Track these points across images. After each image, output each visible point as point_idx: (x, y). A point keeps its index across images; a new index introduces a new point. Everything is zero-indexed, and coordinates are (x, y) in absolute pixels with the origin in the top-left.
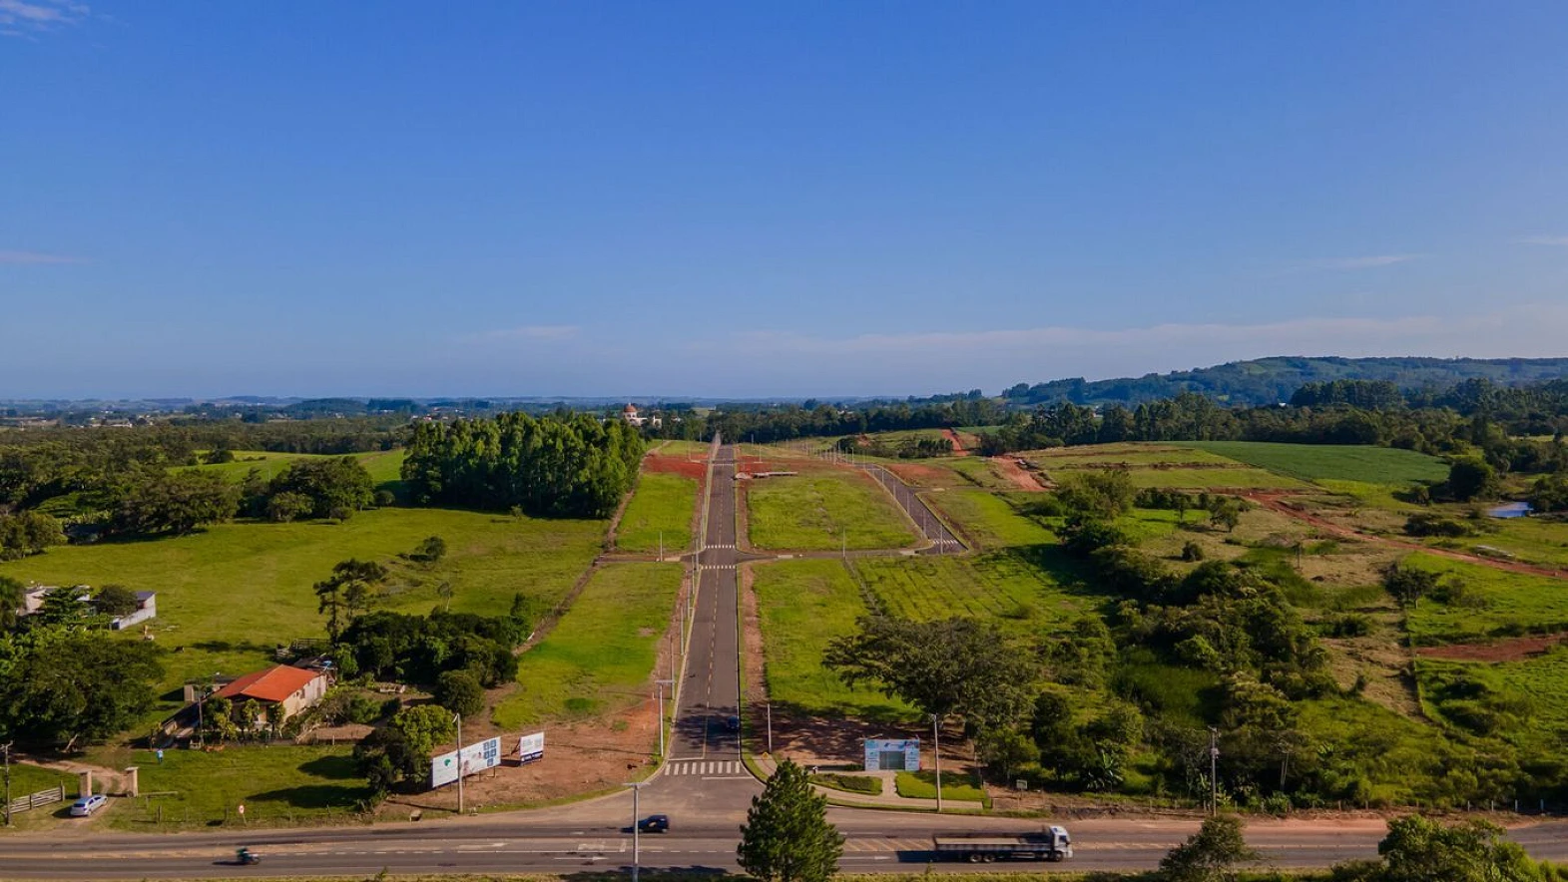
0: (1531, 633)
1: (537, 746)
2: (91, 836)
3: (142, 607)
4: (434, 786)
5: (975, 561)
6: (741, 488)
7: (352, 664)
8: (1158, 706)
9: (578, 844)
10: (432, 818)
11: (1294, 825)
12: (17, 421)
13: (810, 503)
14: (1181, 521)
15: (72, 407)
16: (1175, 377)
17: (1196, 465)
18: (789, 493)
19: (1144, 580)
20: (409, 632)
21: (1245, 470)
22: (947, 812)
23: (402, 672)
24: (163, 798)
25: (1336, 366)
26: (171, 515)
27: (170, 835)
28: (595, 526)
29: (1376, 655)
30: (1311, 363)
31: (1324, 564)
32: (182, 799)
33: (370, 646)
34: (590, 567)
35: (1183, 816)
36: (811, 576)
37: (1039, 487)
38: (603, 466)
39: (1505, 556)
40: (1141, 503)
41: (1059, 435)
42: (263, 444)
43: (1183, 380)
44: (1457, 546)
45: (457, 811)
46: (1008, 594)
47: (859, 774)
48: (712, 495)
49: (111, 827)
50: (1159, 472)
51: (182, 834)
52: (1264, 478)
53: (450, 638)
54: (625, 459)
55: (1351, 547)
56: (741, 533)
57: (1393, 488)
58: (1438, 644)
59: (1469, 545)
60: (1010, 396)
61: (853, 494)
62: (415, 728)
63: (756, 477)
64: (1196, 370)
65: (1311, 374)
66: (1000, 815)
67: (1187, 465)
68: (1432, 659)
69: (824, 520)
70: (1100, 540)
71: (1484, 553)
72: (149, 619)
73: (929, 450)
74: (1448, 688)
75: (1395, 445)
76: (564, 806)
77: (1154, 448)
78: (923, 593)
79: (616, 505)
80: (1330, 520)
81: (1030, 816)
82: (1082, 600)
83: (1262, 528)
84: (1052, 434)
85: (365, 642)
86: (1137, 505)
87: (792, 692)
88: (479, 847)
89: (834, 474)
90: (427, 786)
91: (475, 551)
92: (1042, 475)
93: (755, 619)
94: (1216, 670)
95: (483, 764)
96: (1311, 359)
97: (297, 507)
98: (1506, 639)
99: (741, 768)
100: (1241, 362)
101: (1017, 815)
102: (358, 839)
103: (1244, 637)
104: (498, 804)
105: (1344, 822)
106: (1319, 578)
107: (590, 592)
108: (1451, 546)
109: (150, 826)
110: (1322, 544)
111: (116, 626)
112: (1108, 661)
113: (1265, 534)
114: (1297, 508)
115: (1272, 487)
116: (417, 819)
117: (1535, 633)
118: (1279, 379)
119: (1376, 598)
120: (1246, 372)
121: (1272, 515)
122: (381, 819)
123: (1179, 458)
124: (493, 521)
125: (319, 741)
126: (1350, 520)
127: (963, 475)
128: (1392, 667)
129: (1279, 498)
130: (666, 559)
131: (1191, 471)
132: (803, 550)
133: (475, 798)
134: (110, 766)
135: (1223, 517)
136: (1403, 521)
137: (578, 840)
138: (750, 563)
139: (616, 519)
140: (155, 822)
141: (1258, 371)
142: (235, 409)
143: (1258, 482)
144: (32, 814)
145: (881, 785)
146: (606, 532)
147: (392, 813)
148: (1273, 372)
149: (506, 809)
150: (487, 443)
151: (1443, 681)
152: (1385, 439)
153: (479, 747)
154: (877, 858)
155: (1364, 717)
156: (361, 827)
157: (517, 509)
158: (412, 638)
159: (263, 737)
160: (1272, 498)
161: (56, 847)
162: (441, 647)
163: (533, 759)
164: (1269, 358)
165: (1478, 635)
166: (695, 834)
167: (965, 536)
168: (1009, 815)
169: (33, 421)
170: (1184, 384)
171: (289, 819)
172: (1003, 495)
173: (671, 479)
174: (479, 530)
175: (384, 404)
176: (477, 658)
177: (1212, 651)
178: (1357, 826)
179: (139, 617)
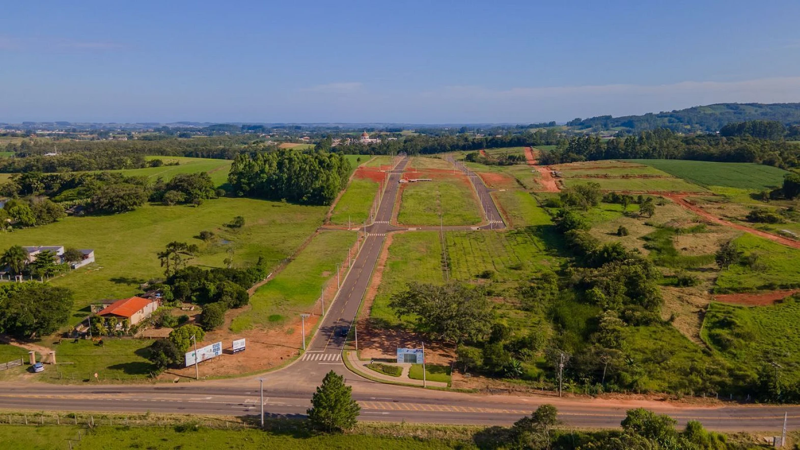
0: (781, 288)
1: (243, 345)
2: (30, 385)
3: (87, 257)
4: (186, 366)
5: (507, 234)
6: (401, 188)
7: (171, 295)
8: (564, 326)
9: (245, 399)
10: (184, 382)
11: (600, 402)
12: (76, 135)
13: (433, 198)
14: (625, 211)
15: (104, 127)
16: (662, 115)
17: (645, 176)
18: (424, 191)
19: (586, 250)
20: (199, 279)
21: (671, 179)
22: (428, 388)
23: (195, 299)
24: (66, 366)
25: (755, 108)
26: (115, 203)
27: (65, 386)
28: (321, 209)
29: (693, 299)
31: (693, 239)
32: (74, 367)
33: (179, 286)
34: (314, 232)
35: (545, 395)
36: (421, 241)
37: (557, 189)
38: (328, 179)
39: (793, 237)
40: (605, 200)
41: (582, 154)
42: (183, 152)
43: (666, 117)
44: (771, 229)
45: (196, 379)
46: (517, 255)
47: (393, 365)
48: (385, 192)
49: (40, 380)
50: (624, 181)
51: (70, 386)
52: (682, 185)
53: (218, 282)
54: (340, 173)
55: (713, 228)
56: (394, 214)
57: (752, 191)
58: (728, 293)
59: (777, 229)
60: (571, 125)
61: (457, 192)
62: (181, 337)
63: (410, 181)
64: (674, 111)
65: (741, 113)
66: (454, 390)
67: (640, 176)
68: (719, 303)
69: (438, 208)
70: (570, 226)
71: (784, 234)
72: (91, 263)
73: (514, 161)
74: (718, 322)
75: (765, 163)
76: (247, 377)
77: (626, 165)
78: (474, 254)
79: (333, 199)
80: (708, 211)
81: (469, 392)
82: (554, 259)
83: (669, 215)
84: (579, 153)
85: (177, 284)
86: (603, 201)
87: (381, 313)
88: (199, 399)
89: (450, 180)
90: (183, 366)
91: (261, 222)
92: (560, 181)
93: (382, 267)
94: (602, 306)
95: (213, 355)
96: (742, 104)
97: (177, 198)
98: (765, 291)
99: (340, 358)
100: (701, 107)
101: (462, 391)
102: (147, 392)
103: (623, 288)
104: (216, 376)
105: (624, 401)
106: (685, 249)
107: (309, 248)
108: (767, 229)
109: (57, 380)
110: (698, 226)
111: (73, 267)
112: (552, 298)
113: (669, 220)
114: (693, 203)
115: (682, 191)
116: (177, 382)
117: (783, 288)
118: (721, 116)
119: (710, 262)
120: (702, 112)
121: (677, 208)
122: (161, 381)
123: (637, 172)
124: (273, 206)
125: (145, 337)
126: (720, 211)
127: (518, 181)
128: (697, 307)
129: (684, 197)
130: (353, 229)
131: (642, 180)
132: (422, 225)
133: (206, 372)
134: (48, 347)
135: (646, 210)
136: (747, 212)
137: (246, 397)
138: (392, 233)
139: (333, 205)
140: (59, 379)
141: (709, 112)
142: (177, 129)
143: (676, 187)
144: (8, 371)
145: (401, 372)
146: (327, 213)
147: (166, 378)
148: (717, 112)
149: (220, 377)
150: (270, 166)
151: (717, 317)
152: (760, 160)
153: (210, 347)
154: (384, 413)
155: (667, 337)
156: (150, 386)
157: (283, 200)
158: (200, 281)
159: (119, 334)
160: (680, 197)
161: (12, 390)
162: (212, 288)
163: (240, 351)
164: (716, 104)
165: (751, 289)
166: (302, 396)
167: (507, 219)
168: (458, 391)
169: (84, 135)
170: (666, 119)
171: (118, 380)
172: (535, 194)
173: (367, 183)
174: (265, 211)
175: (250, 127)
176: (227, 295)
177: (603, 296)
178: (631, 404)
179: (85, 262)
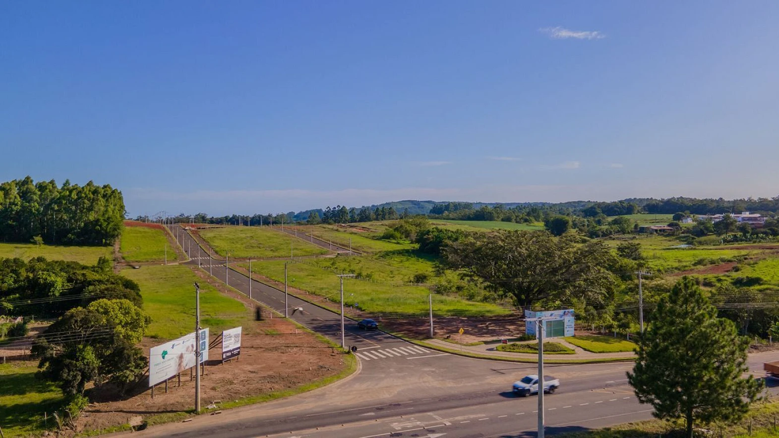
1: (236, 342)
4: (150, 386)
5: (375, 257)
6: (193, 233)
10: (163, 424)
28: (102, 250)
30: (422, 203)
45: (194, 412)
56: (210, 252)
63: (199, 228)
69: (261, 245)
79: (118, 236)
92: (364, 228)
96: (422, 201)
99: (427, 350)
100: (393, 202)
104: (238, 398)
116: (142, 428)
130: (169, 264)
132: (260, 258)
139: (117, 246)
163: (234, 355)
167: (354, 249)
173: (144, 229)
